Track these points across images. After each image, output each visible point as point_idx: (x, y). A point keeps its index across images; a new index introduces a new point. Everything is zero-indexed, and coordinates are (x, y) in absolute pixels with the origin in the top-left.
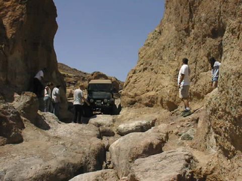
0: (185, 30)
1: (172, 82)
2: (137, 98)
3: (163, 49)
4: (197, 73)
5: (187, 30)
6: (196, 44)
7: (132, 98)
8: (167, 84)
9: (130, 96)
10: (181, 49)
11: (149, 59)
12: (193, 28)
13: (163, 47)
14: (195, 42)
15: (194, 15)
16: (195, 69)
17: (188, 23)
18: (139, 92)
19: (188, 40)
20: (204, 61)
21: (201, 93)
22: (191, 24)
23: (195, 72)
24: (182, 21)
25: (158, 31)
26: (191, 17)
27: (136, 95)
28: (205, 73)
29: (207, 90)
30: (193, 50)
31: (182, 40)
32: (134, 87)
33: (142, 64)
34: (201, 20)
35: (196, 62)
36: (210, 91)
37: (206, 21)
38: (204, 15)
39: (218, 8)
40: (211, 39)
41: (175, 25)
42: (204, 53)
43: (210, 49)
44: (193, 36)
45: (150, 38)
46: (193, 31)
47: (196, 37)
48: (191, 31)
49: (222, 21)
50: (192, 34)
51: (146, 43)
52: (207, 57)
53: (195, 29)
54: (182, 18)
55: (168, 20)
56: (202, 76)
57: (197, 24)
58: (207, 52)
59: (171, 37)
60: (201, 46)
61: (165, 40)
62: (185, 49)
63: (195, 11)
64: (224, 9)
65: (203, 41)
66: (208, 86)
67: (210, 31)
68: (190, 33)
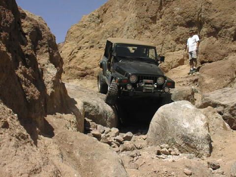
0: (151, 18)
2: (88, 71)
4: (163, 52)
5: (154, 19)
6: (163, 30)
7: (82, 71)
9: (79, 69)
10: (142, 33)
11: (96, 39)
12: (161, 18)
14: (162, 28)
15: (164, 8)
16: (161, 49)
17: (157, 13)
18: (89, 66)
19: (154, 26)
20: (171, 44)
21: (165, 68)
22: (159, 14)
23: (161, 52)
24: (147, 10)
25: (97, 15)
26: (160, 8)
27: (86, 68)
28: (172, 53)
29: (173, 66)
30: (160, 34)
31: (143, 26)
32: (83, 62)
33: (87, 42)
34: (173, 13)
35: (163, 44)
36: (176, 67)
37: (181, 14)
38: (178, 9)
39: (199, 6)
40: (184, 28)
41: (136, 12)
42: (172, 38)
43: (181, 35)
44: (160, 24)
45: (86, 20)
46: (161, 20)
47: (164, 25)
48: (158, 20)
49: (202, 16)
50: (159, 22)
51: (81, 24)
52: (176, 41)
53: (163, 19)
54: (148, 7)
55: (121, 8)
56: (168, 55)
57: (167, 16)
58: (176, 37)
59: (129, 22)
60: (170, 32)
61: (119, 23)
62: (147, 33)
63: (166, 4)
64: (207, 8)
65: (173, 29)
66: (175, 63)
67: (184, 22)
68: (157, 21)
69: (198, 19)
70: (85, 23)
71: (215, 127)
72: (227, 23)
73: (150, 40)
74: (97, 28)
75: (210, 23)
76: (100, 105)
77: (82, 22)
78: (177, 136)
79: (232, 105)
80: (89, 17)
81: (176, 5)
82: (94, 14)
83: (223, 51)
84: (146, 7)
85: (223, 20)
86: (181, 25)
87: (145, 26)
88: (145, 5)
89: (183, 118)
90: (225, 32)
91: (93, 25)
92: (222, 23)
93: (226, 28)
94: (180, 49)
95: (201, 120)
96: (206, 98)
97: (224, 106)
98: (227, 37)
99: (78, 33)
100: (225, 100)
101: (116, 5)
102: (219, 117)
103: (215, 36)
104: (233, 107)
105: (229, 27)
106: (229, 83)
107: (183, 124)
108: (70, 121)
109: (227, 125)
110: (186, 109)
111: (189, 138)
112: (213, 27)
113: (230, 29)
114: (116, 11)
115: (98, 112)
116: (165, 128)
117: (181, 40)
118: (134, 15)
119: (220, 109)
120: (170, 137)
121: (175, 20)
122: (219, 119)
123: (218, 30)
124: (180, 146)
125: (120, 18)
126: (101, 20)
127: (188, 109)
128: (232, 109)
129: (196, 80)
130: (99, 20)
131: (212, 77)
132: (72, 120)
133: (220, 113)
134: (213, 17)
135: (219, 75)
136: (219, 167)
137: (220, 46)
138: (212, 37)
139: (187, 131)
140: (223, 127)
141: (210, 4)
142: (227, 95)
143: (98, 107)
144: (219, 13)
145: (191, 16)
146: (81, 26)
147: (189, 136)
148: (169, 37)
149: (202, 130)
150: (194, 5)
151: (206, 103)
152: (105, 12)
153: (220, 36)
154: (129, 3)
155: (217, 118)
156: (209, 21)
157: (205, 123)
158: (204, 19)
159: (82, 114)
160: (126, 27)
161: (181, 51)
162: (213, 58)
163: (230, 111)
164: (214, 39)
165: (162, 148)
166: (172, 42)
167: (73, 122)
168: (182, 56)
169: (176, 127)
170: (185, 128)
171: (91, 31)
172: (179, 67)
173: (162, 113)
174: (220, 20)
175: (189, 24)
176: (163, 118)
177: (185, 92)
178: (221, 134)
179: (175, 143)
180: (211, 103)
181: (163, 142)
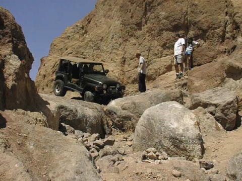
0: (136, 25)
1: (118, 68)
3: (101, 40)
4: (150, 59)
5: (139, 26)
6: (149, 36)
8: (112, 69)
10: (127, 40)
11: (80, 49)
12: (146, 24)
13: (100, 38)
14: (148, 34)
15: (149, 14)
16: (148, 56)
19: (139, 33)
20: (158, 50)
21: (152, 75)
22: (144, 20)
23: (147, 59)
24: (132, 17)
25: (81, 26)
26: (145, 14)
28: (159, 59)
29: (161, 73)
30: (146, 40)
31: (128, 33)
33: (71, 53)
34: (159, 18)
35: (149, 50)
36: (164, 73)
37: (167, 18)
38: (164, 13)
39: (185, 9)
40: (170, 33)
41: (121, 20)
42: (158, 44)
43: (167, 40)
44: (146, 30)
45: (69, 32)
46: (146, 26)
47: (150, 30)
48: (144, 26)
49: (188, 19)
50: (145, 28)
51: (64, 36)
52: (162, 46)
53: (149, 25)
54: (133, 14)
55: (105, 16)
56: (155, 62)
57: (152, 21)
58: (162, 43)
59: (114, 30)
60: (156, 38)
61: (103, 32)
62: (133, 40)
63: (151, 9)
64: (193, 10)
65: (159, 34)
66: (163, 69)
67: (170, 26)
68: (143, 28)
69: (184, 22)
70: (68, 35)
71: (207, 128)
72: (214, 24)
73: (136, 47)
74: (81, 39)
75: (196, 25)
76: (79, 109)
77: (66, 33)
78: (165, 137)
79: (224, 104)
80: (73, 28)
81: (161, 10)
82: (78, 24)
83: (212, 53)
84: (130, 14)
85: (210, 21)
86: (167, 30)
87: (130, 33)
88: (130, 12)
89: (170, 118)
90: (213, 34)
91: (77, 36)
92: (210, 25)
93: (213, 29)
94: (167, 55)
95: (191, 119)
96: (195, 98)
97: (216, 106)
98: (215, 39)
99: (62, 45)
100: (216, 99)
101: (100, 14)
102: (210, 118)
103: (203, 39)
104: (225, 106)
105: (216, 28)
106: (220, 83)
107: (171, 124)
108: (37, 120)
109: (219, 125)
110: (174, 109)
111: (178, 139)
112: (200, 29)
113: (217, 31)
114: (100, 20)
115: (76, 116)
116: (151, 131)
117: (167, 45)
118: (118, 23)
119: (212, 109)
120: (157, 140)
121: (161, 25)
122: (211, 119)
123: (205, 31)
124: (169, 148)
125: (105, 26)
126: (86, 31)
127: (176, 108)
128: (224, 108)
129: (185, 84)
130: (84, 31)
131: (202, 79)
132: (39, 119)
133: (212, 113)
134: (200, 19)
135: (208, 76)
136: (212, 166)
137: (209, 48)
138: (200, 39)
139: (175, 131)
140: (216, 128)
141: (196, 5)
142: (218, 95)
143: (76, 111)
144: (205, 15)
145: (177, 19)
146: (65, 38)
147: (178, 137)
148: (156, 43)
149: (192, 129)
150: (179, 8)
151: (196, 103)
152: (89, 22)
153: (208, 39)
154: (114, 11)
155: (208, 118)
156: (195, 23)
157: (195, 121)
158: (190, 21)
159: (55, 115)
160: (111, 35)
161: (168, 56)
162: (202, 61)
163: (223, 111)
164: (202, 42)
165: (148, 152)
166: (159, 47)
167: (40, 121)
168: (170, 62)
169: (163, 129)
170: (173, 128)
171: (75, 42)
172: (167, 73)
173: (148, 115)
174: (207, 21)
175: (176, 28)
176: (148, 120)
177: (173, 94)
178: (214, 136)
179: (162, 146)
180: (201, 104)
181: (149, 146)
